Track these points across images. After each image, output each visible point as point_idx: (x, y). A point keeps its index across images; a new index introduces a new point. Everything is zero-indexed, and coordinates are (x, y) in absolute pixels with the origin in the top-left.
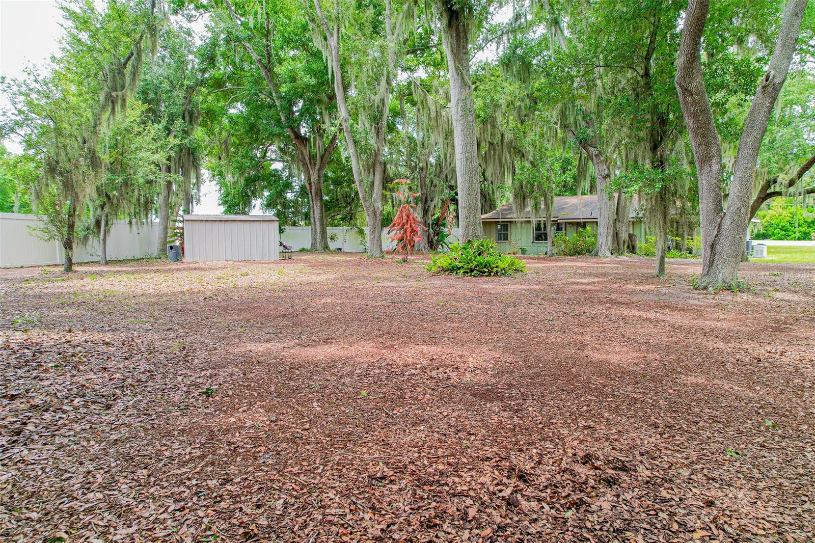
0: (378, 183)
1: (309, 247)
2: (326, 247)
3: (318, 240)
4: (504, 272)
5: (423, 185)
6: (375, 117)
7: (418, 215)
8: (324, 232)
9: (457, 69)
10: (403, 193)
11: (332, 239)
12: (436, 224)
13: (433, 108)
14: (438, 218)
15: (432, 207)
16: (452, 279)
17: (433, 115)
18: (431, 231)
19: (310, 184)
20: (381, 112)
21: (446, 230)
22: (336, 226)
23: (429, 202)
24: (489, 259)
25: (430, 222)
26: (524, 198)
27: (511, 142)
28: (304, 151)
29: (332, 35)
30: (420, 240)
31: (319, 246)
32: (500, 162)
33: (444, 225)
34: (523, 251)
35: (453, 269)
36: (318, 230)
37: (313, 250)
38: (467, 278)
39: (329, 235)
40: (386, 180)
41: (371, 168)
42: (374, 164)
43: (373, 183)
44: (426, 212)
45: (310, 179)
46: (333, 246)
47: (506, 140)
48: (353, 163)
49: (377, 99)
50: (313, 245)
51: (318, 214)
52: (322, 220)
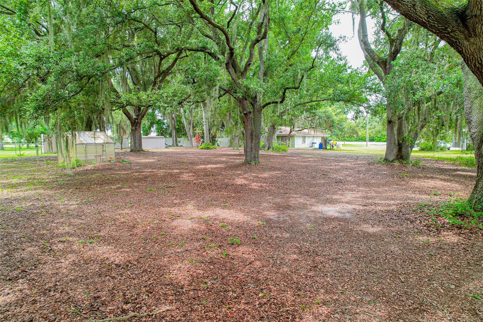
0: (191, 128)
1: (171, 145)
2: (177, 145)
3: (175, 143)
4: (211, 149)
8: (176, 140)
10: (197, 131)
11: (179, 142)
12: (213, 137)
15: (211, 132)
16: (202, 150)
18: (211, 140)
22: (180, 137)
25: (211, 137)
31: (175, 145)
33: (216, 138)
37: (173, 145)
39: (178, 141)
41: (189, 124)
45: (172, 123)
46: (179, 144)
48: (185, 122)
51: (174, 133)
52: (176, 136)
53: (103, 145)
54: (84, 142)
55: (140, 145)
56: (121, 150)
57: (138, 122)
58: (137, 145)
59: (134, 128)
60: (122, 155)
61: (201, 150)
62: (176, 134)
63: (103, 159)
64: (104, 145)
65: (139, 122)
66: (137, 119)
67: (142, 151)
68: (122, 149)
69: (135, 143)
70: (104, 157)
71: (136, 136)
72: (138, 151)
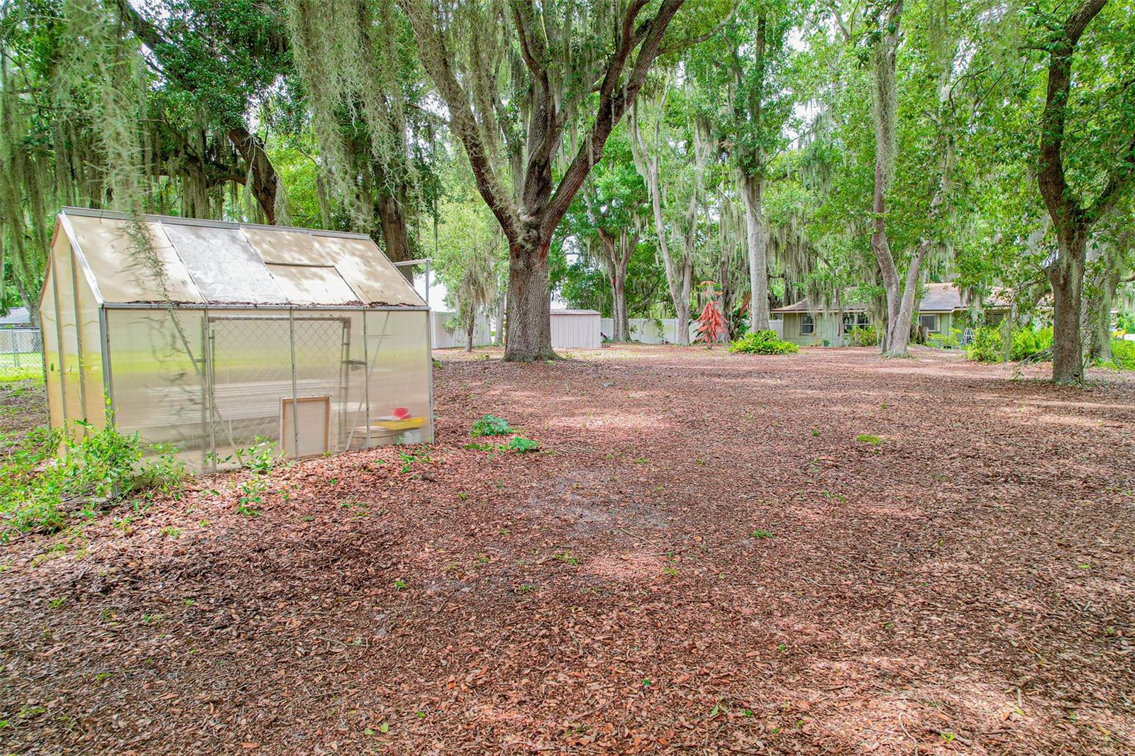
0: (686, 284)
1: (612, 338)
2: (628, 339)
3: (621, 331)
4: (782, 352)
5: (724, 279)
6: (686, 228)
7: (720, 309)
8: (626, 324)
9: (752, 212)
10: (709, 292)
11: (633, 330)
13: (735, 214)
14: (739, 310)
15: (733, 299)
16: (746, 357)
17: (735, 220)
18: (732, 323)
19: (614, 278)
20: (691, 224)
21: (747, 322)
22: (636, 318)
23: (730, 295)
24: (772, 343)
25: (731, 313)
26: (818, 294)
27: (807, 243)
28: (611, 248)
29: (652, 164)
30: (721, 332)
31: (621, 337)
32: (797, 261)
33: (745, 317)
34: (826, 343)
35: (747, 350)
36: (621, 322)
37: (618, 340)
38: (756, 355)
39: (630, 327)
40: (695, 281)
41: (681, 270)
42: (684, 267)
43: (682, 283)
44: (727, 304)
45: (614, 273)
46: (633, 337)
47: (802, 242)
48: (666, 265)
49: (687, 214)
50: (616, 336)
51: (620, 303)
52: (624, 311)
53: (346, 323)
54: (193, 293)
55: (545, 334)
56: (470, 351)
57: (539, 238)
58: (533, 332)
59: (521, 264)
60: (475, 377)
61: (740, 357)
62: (624, 305)
63: (345, 417)
64: (356, 318)
65: (544, 238)
66: (537, 227)
67: (553, 357)
68: (471, 348)
69: (525, 326)
70: (353, 406)
71: (531, 298)
72: (536, 359)
